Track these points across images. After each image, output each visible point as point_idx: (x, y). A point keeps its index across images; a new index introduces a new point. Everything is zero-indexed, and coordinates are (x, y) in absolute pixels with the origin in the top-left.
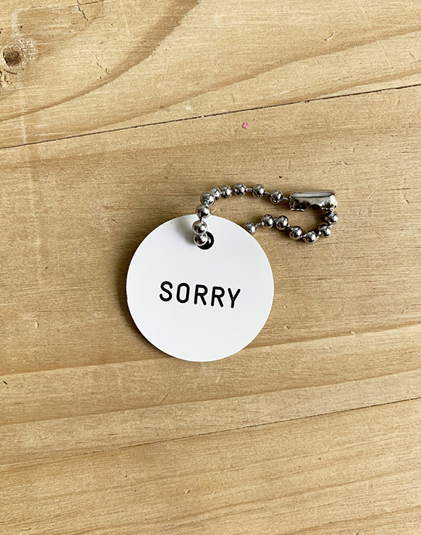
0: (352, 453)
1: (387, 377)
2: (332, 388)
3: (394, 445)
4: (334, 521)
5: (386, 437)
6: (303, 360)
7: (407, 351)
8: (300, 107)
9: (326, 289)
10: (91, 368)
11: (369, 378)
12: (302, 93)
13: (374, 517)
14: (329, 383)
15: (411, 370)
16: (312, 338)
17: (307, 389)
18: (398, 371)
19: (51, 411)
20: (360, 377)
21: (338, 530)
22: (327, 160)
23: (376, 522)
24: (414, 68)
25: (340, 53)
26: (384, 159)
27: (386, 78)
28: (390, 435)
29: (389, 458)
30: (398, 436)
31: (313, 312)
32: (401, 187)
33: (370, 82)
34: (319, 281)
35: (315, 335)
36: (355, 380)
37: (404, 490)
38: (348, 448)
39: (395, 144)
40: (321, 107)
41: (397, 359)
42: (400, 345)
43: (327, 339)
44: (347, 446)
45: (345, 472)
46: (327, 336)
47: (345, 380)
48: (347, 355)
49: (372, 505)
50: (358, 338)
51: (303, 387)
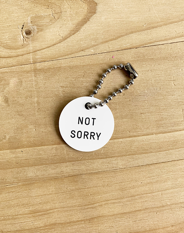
0: (154, 181)
1: (167, 151)
2: (146, 155)
3: (170, 178)
4: (147, 207)
5: (167, 175)
6: (135, 144)
7: (175, 142)
8: (133, 51)
9: (144, 117)
10: (55, 146)
11: (160, 152)
12: (135, 45)
13: (163, 206)
14: (145, 153)
15: (177, 149)
16: (138, 136)
17: (137, 155)
18: (172, 149)
19: (39, 162)
20: (157, 151)
21: (149, 211)
22: (144, 69)
23: (164, 208)
24: (177, 36)
25: (148, 31)
26: (166, 69)
27: (166, 40)
28: (169, 174)
29: (169, 183)
30: (172, 174)
31: (138, 126)
32: (172, 79)
33: (160, 41)
34: (141, 115)
35: (139, 135)
36: (155, 152)
37: (175, 196)
38: (153, 179)
39: (170, 64)
40: (142, 50)
41: (171, 145)
42: (172, 139)
43: (144, 136)
44: (152, 178)
45: (151, 188)
46: (144, 135)
47: (151, 152)
48: (152, 143)
49: (162, 202)
50: (156, 136)
51: (135, 155)
